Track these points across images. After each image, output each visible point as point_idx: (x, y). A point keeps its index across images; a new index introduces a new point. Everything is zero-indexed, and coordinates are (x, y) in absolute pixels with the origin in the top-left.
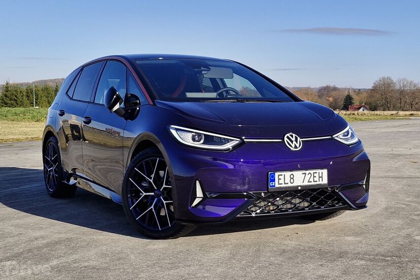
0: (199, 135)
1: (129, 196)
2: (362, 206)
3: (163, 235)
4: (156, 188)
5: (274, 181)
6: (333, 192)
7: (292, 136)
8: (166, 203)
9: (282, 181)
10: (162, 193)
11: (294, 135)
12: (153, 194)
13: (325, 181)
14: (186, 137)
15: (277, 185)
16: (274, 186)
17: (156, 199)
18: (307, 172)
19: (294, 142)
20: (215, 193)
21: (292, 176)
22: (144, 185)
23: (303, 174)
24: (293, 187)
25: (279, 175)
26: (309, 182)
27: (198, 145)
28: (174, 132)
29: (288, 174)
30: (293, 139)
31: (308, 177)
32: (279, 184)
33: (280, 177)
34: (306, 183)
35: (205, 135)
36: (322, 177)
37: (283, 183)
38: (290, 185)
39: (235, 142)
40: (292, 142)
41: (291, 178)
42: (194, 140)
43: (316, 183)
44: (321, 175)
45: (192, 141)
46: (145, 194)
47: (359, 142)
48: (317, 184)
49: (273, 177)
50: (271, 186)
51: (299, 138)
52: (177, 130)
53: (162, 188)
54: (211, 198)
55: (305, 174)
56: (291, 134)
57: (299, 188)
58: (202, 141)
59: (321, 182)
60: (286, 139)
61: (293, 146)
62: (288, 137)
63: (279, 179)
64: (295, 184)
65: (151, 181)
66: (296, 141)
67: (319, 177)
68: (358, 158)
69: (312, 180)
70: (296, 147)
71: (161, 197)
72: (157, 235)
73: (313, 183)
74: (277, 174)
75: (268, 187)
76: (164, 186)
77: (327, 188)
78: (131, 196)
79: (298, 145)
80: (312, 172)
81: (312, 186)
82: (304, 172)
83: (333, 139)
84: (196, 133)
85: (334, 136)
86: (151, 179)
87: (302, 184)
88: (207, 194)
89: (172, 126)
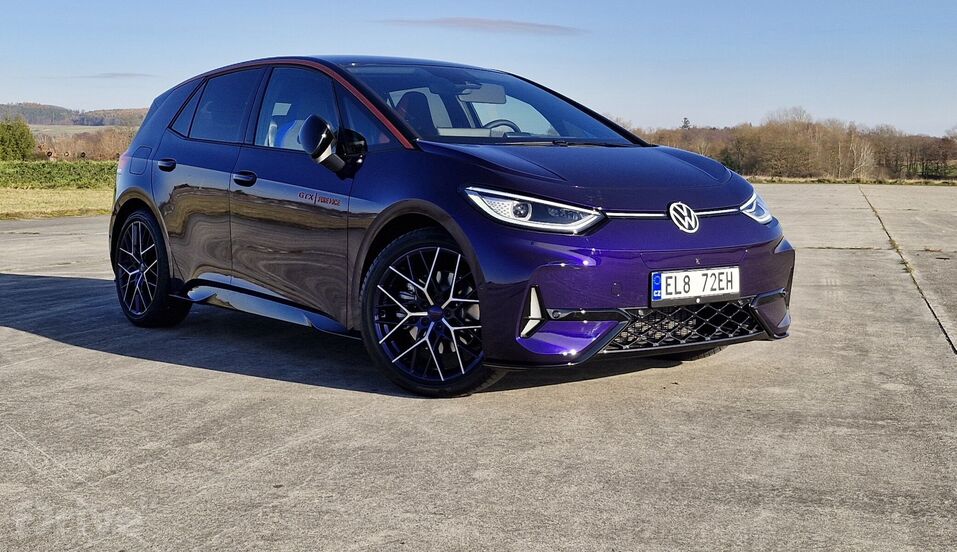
0: (524, 204)
1: (376, 318)
2: (783, 335)
3: (448, 389)
4: (432, 303)
5: (660, 289)
6: (746, 307)
7: (681, 207)
8: (455, 331)
9: (671, 289)
10: (446, 313)
11: (684, 206)
12: (425, 314)
13: (736, 288)
14: (503, 209)
15: (664, 296)
16: (660, 297)
17: (433, 323)
18: (710, 272)
19: (687, 220)
20: (564, 309)
21: (687, 280)
22: (405, 297)
23: (704, 275)
24: (690, 298)
25: (667, 278)
26: (713, 290)
27: (525, 222)
28: (476, 199)
29: (680, 275)
30: (685, 213)
31: (711, 280)
32: (667, 294)
33: (669, 281)
34: (708, 292)
35: (533, 203)
36: (731, 281)
37: (674, 292)
38: (683, 295)
39: (590, 217)
40: (683, 218)
41: (686, 283)
42: (516, 213)
43: (722, 292)
44: (729, 279)
45: (512, 215)
46: (410, 314)
47: (774, 222)
48: (724, 295)
49: (658, 280)
50: (655, 298)
51: (692, 212)
52: (482, 195)
53: (447, 303)
54: (558, 319)
55: (706, 275)
56: (680, 203)
57: (698, 301)
58: (529, 216)
59: (729, 291)
60: (672, 212)
61: (686, 225)
62: (675, 209)
63: (668, 285)
64: (691, 294)
65: (425, 290)
66: (690, 216)
67: (728, 281)
68: (781, 249)
69: (716, 286)
70: (690, 228)
71: (443, 320)
72: (437, 390)
73: (718, 292)
74: (664, 276)
75: (650, 301)
76: (451, 299)
77: (736, 301)
78: (380, 319)
79: (693, 225)
80: (716, 271)
81: (718, 296)
82: (705, 272)
83: (740, 213)
84: (520, 200)
85: (741, 208)
86: (424, 286)
87: (702, 294)
88: (550, 311)
89: (470, 188)
